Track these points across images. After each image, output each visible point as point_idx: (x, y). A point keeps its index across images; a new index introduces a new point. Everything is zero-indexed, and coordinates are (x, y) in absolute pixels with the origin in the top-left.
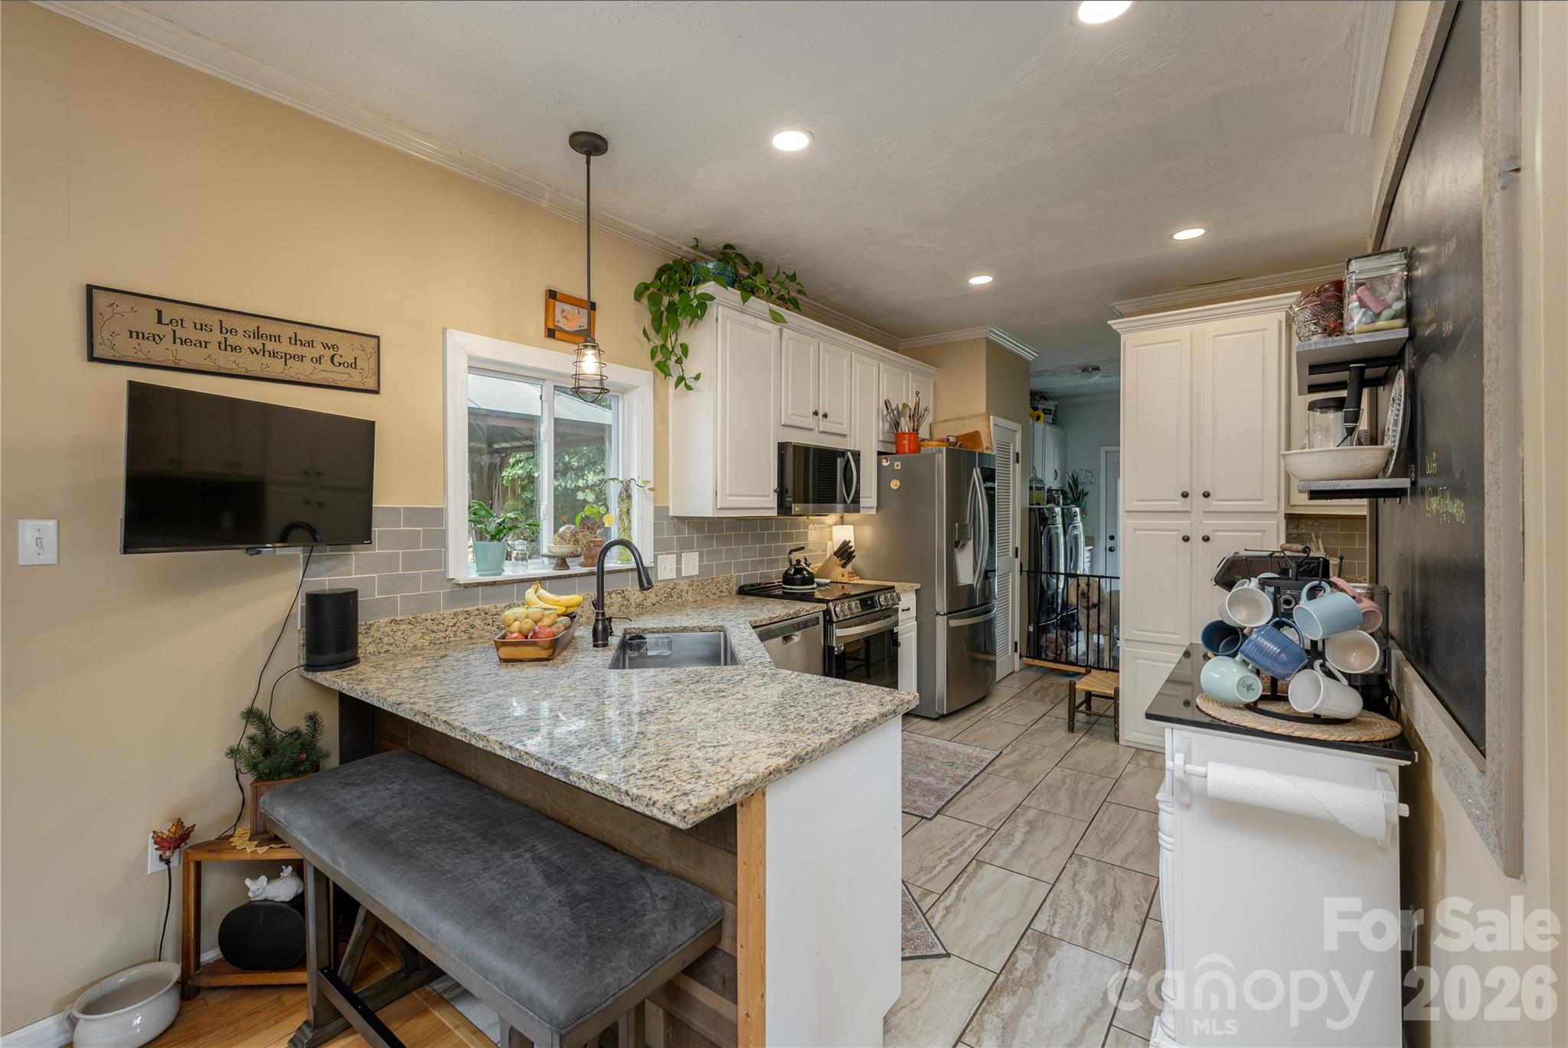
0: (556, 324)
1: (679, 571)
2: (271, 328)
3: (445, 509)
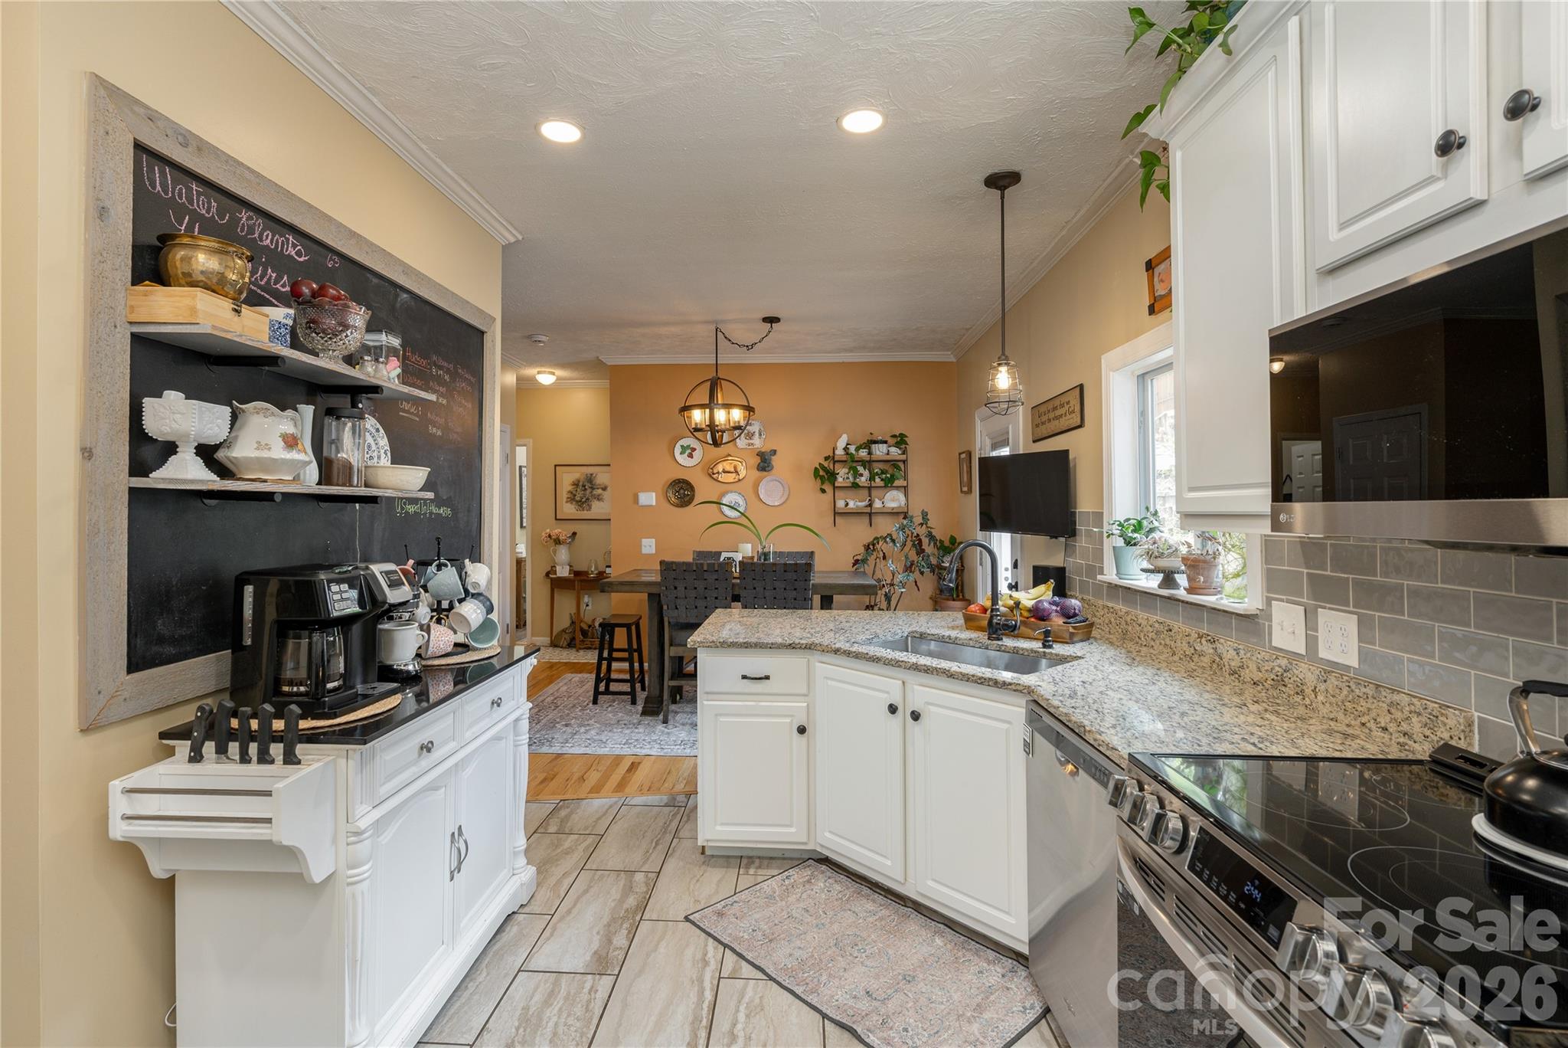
0: (1153, 297)
1: (1312, 642)
2: (1057, 402)
3: (1102, 513)
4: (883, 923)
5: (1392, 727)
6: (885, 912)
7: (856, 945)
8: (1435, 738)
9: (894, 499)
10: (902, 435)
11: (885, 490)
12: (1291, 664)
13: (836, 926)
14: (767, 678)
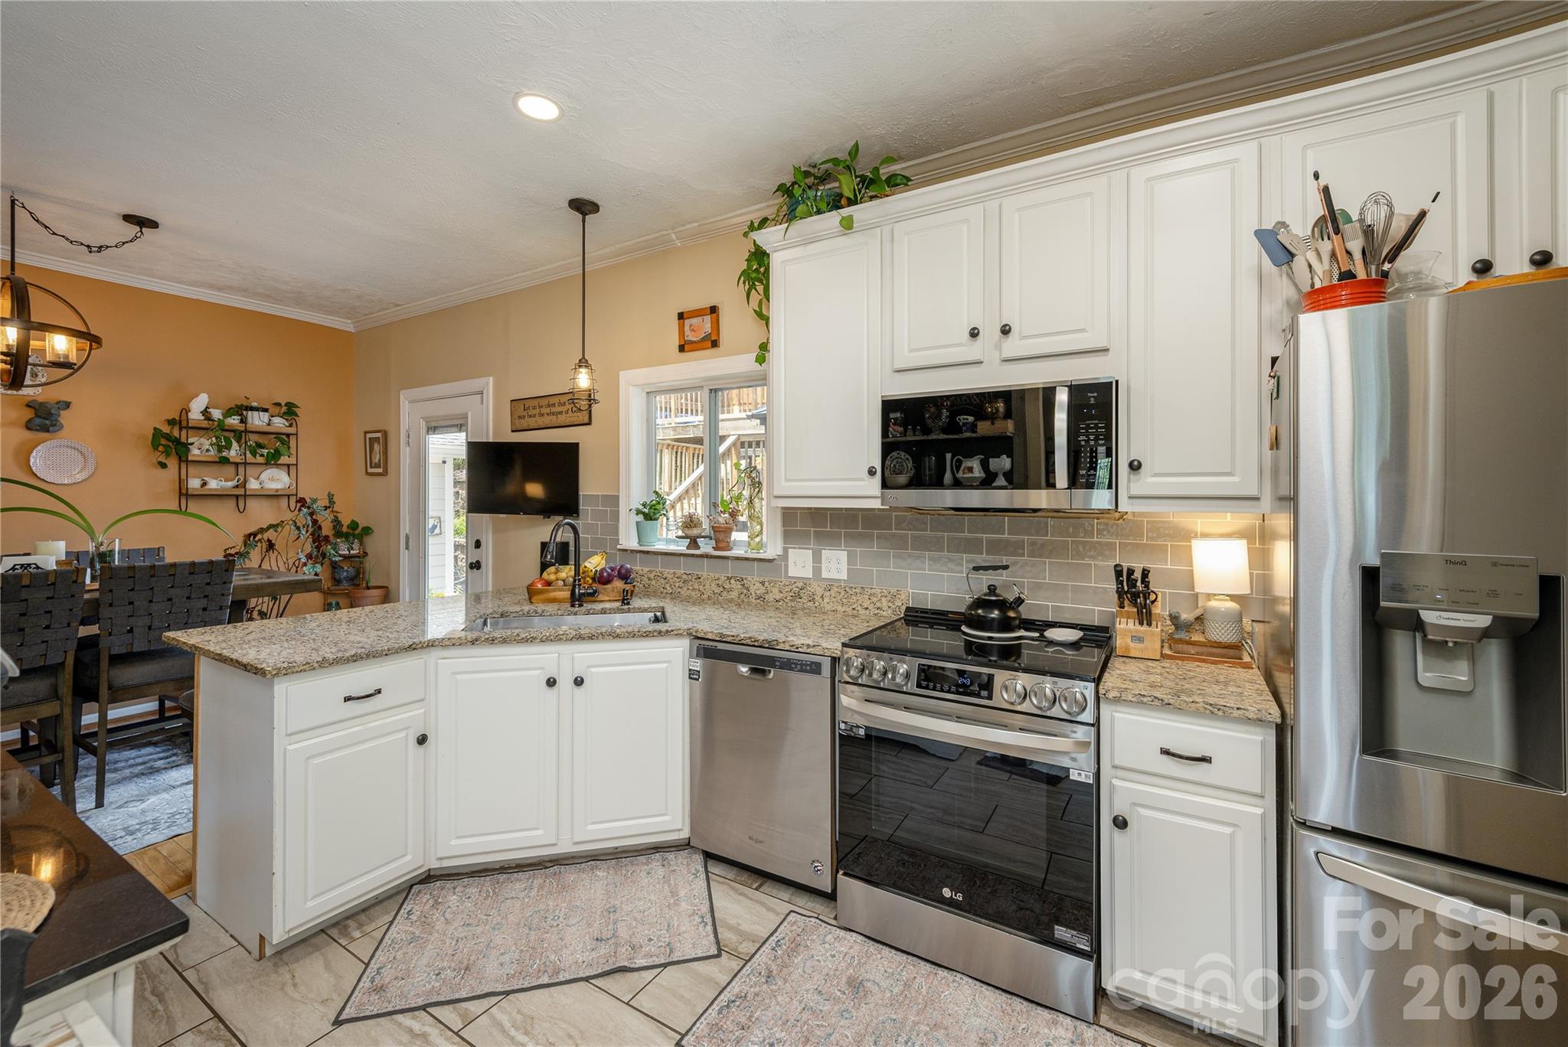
0: (686, 339)
1: (817, 570)
2: (553, 400)
3: (618, 496)
4: (546, 889)
5: (871, 607)
6: (537, 882)
7: (546, 918)
8: (894, 607)
9: (275, 479)
10: (290, 405)
11: (264, 467)
12: (806, 584)
13: (511, 918)
14: (379, 691)
